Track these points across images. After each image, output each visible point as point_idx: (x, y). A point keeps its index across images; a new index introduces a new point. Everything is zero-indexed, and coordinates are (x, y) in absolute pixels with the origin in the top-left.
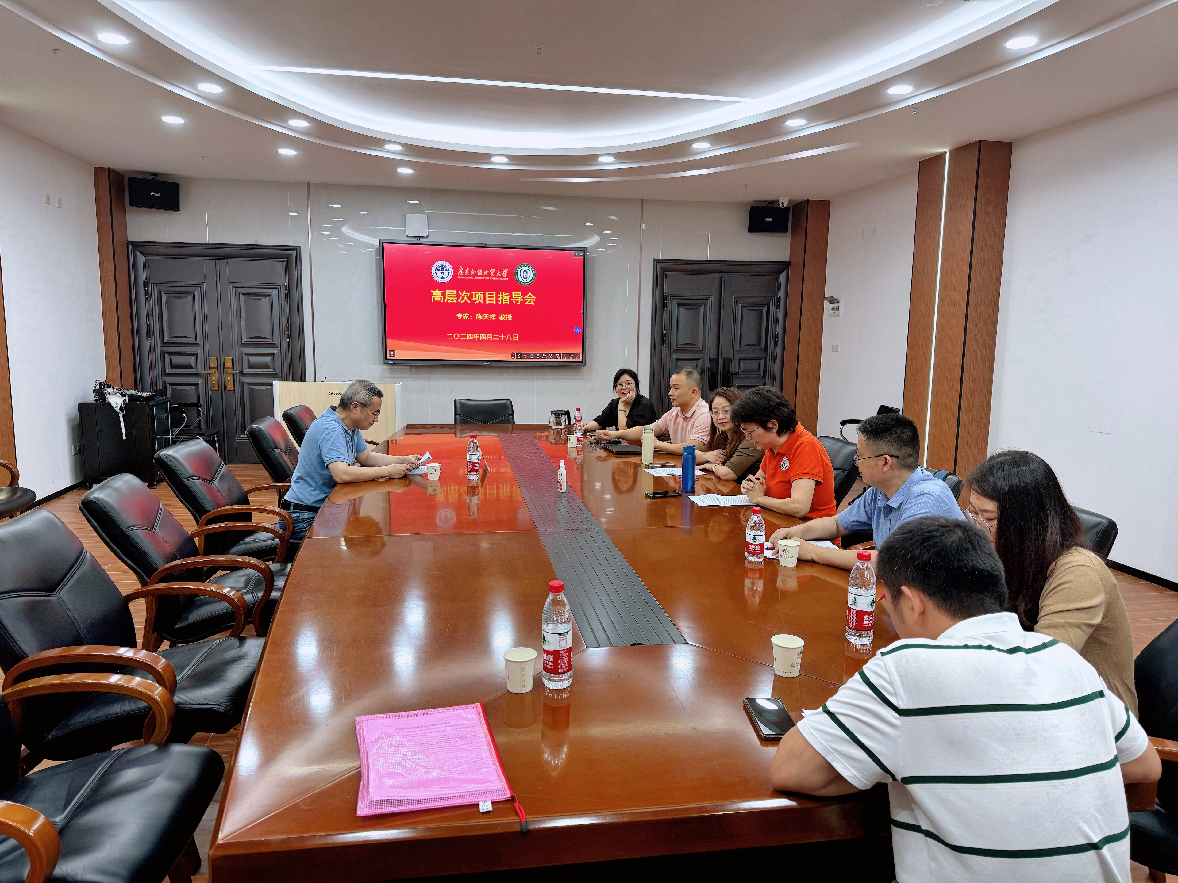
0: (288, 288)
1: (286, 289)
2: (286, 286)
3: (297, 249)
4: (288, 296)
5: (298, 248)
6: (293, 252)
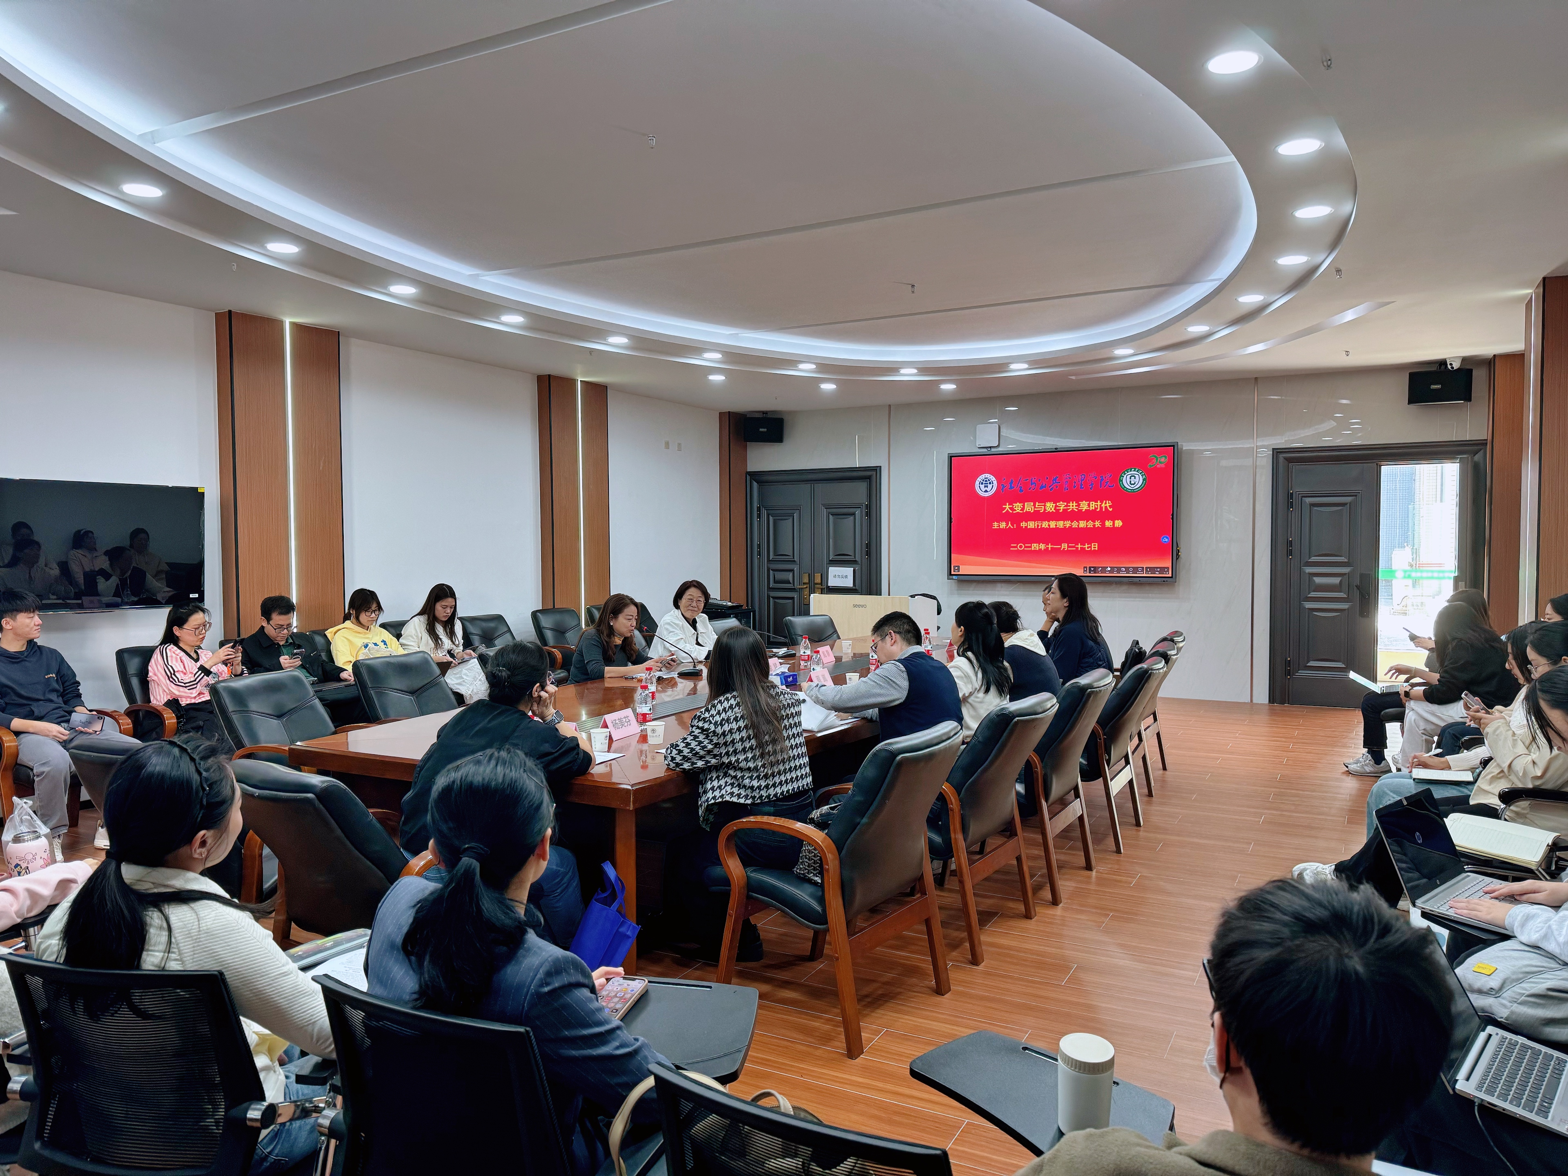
0: (868, 507)
1: (867, 508)
2: (867, 505)
4: (868, 514)
5: (878, 469)
6: (874, 473)
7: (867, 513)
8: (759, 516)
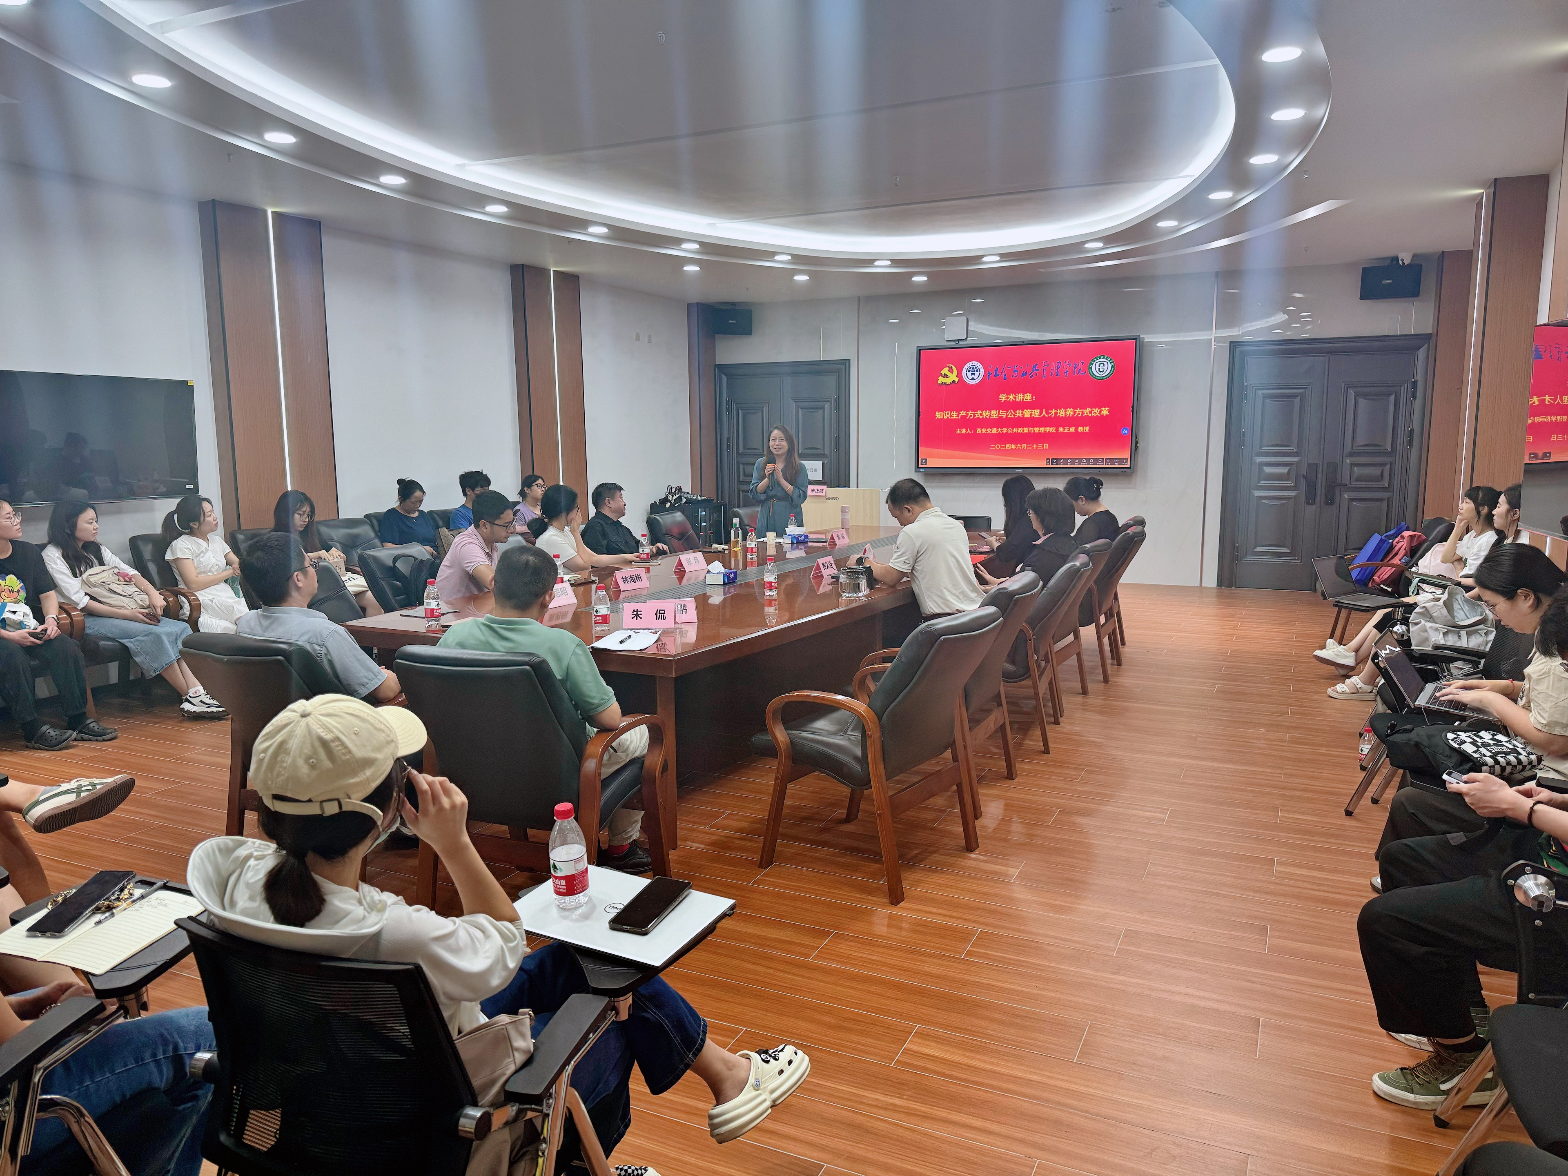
1: (837, 402)
2: (836, 398)
3: (846, 363)
6: (843, 366)
7: (837, 407)
8: (728, 410)
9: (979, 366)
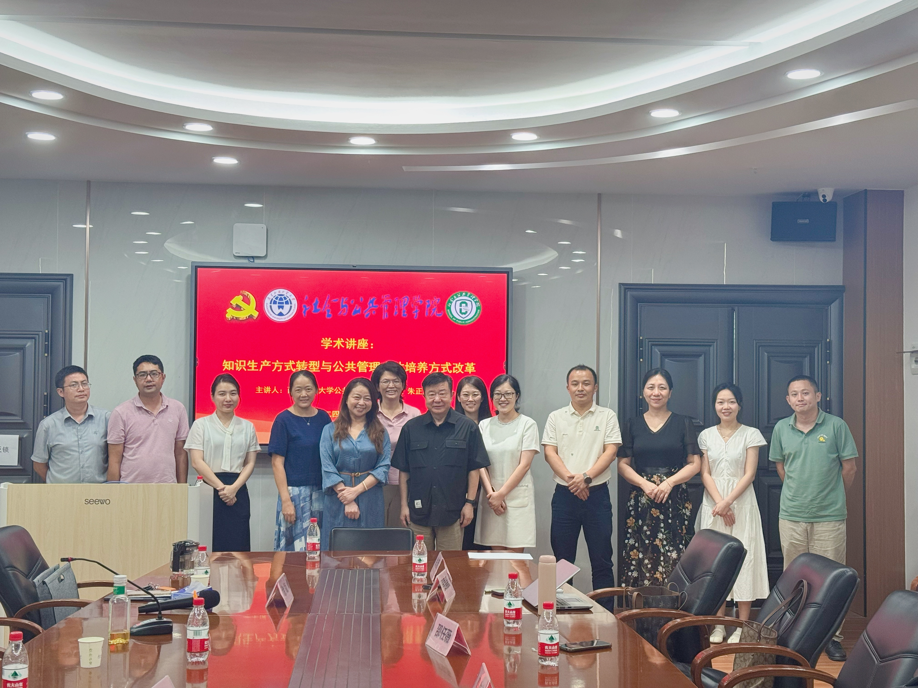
0: (50, 338)
1: (47, 340)
2: (47, 335)
3: (66, 280)
4: (50, 349)
5: (68, 278)
6: (61, 284)
7: (46, 347)
9: (290, 296)
